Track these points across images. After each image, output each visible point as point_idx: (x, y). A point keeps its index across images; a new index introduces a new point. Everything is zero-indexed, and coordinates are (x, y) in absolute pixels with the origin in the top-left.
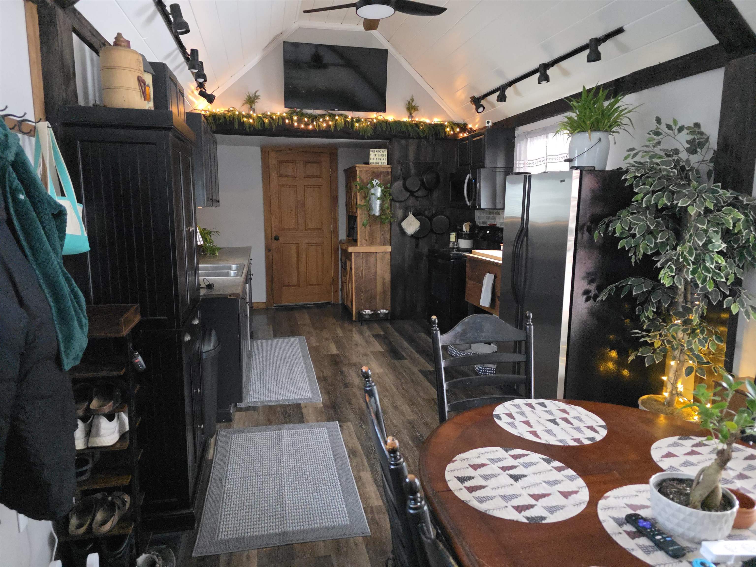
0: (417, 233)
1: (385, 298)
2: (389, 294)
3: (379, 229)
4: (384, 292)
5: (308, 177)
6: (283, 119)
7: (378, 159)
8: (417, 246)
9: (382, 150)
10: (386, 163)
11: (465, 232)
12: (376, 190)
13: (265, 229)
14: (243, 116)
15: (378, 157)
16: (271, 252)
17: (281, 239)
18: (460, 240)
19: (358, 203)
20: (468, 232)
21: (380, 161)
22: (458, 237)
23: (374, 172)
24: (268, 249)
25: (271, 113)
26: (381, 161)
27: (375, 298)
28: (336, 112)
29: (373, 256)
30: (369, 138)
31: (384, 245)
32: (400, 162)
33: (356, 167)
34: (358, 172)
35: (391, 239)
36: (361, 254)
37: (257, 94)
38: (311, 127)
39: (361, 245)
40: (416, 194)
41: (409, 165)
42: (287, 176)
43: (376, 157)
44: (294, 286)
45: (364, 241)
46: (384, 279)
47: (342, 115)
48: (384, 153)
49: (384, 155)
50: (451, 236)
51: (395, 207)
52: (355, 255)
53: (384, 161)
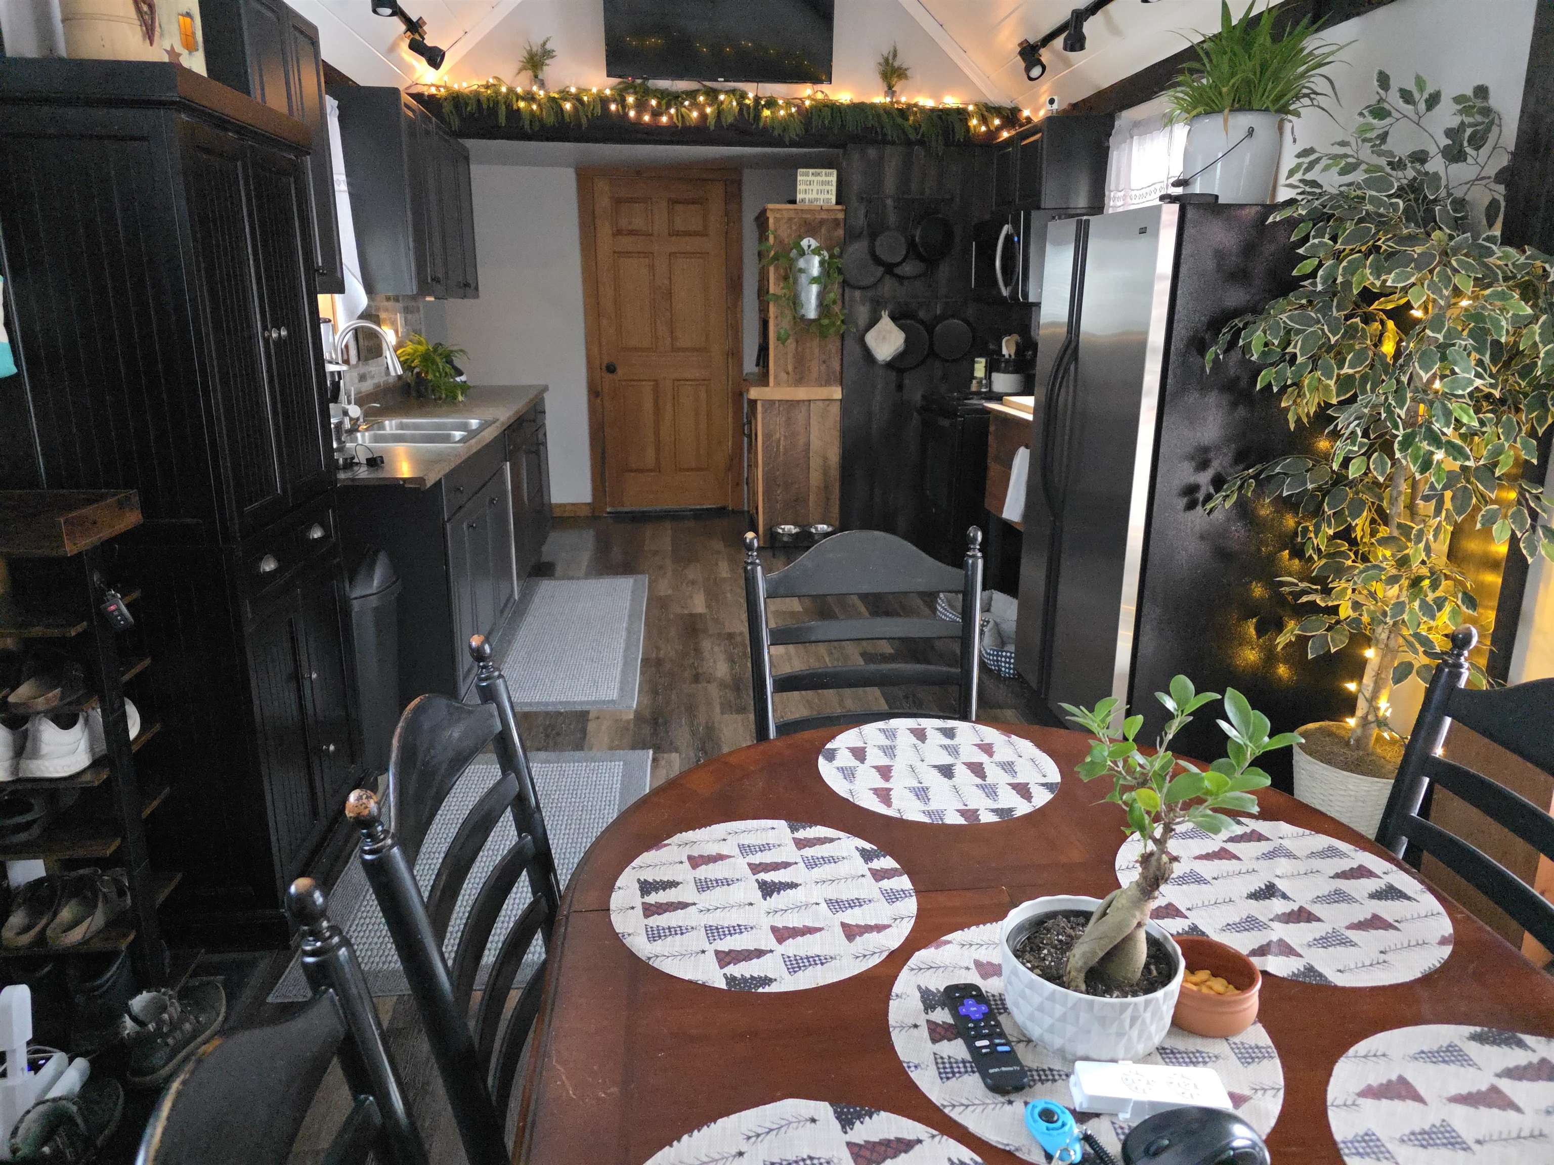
0: (900, 357)
1: (827, 499)
2: (836, 491)
3: (816, 349)
4: (826, 487)
5: (678, 234)
6: (604, 101)
7: (814, 191)
8: (900, 387)
9: (824, 171)
10: (834, 201)
11: (1007, 357)
12: (808, 262)
13: (588, 350)
14: (519, 97)
16: (600, 398)
17: (620, 372)
18: (995, 376)
19: (772, 289)
20: (1013, 357)
21: (819, 196)
22: (990, 369)
23: (806, 223)
24: (594, 392)
25: (578, 89)
26: (822, 197)
27: (807, 500)
28: (720, 84)
29: (804, 409)
30: (793, 144)
31: (828, 383)
32: (862, 198)
33: (768, 210)
34: (771, 221)
35: (842, 373)
36: (777, 403)
37: (549, 46)
38: (664, 119)
39: (778, 384)
40: (898, 271)
41: (885, 206)
42: (632, 233)
43: (810, 187)
44: (651, 471)
45: (783, 376)
46: (825, 459)
47: (733, 91)
48: (830, 179)
49: (828, 183)
50: (977, 366)
51: (852, 299)
52: (763, 406)
53: (829, 196)
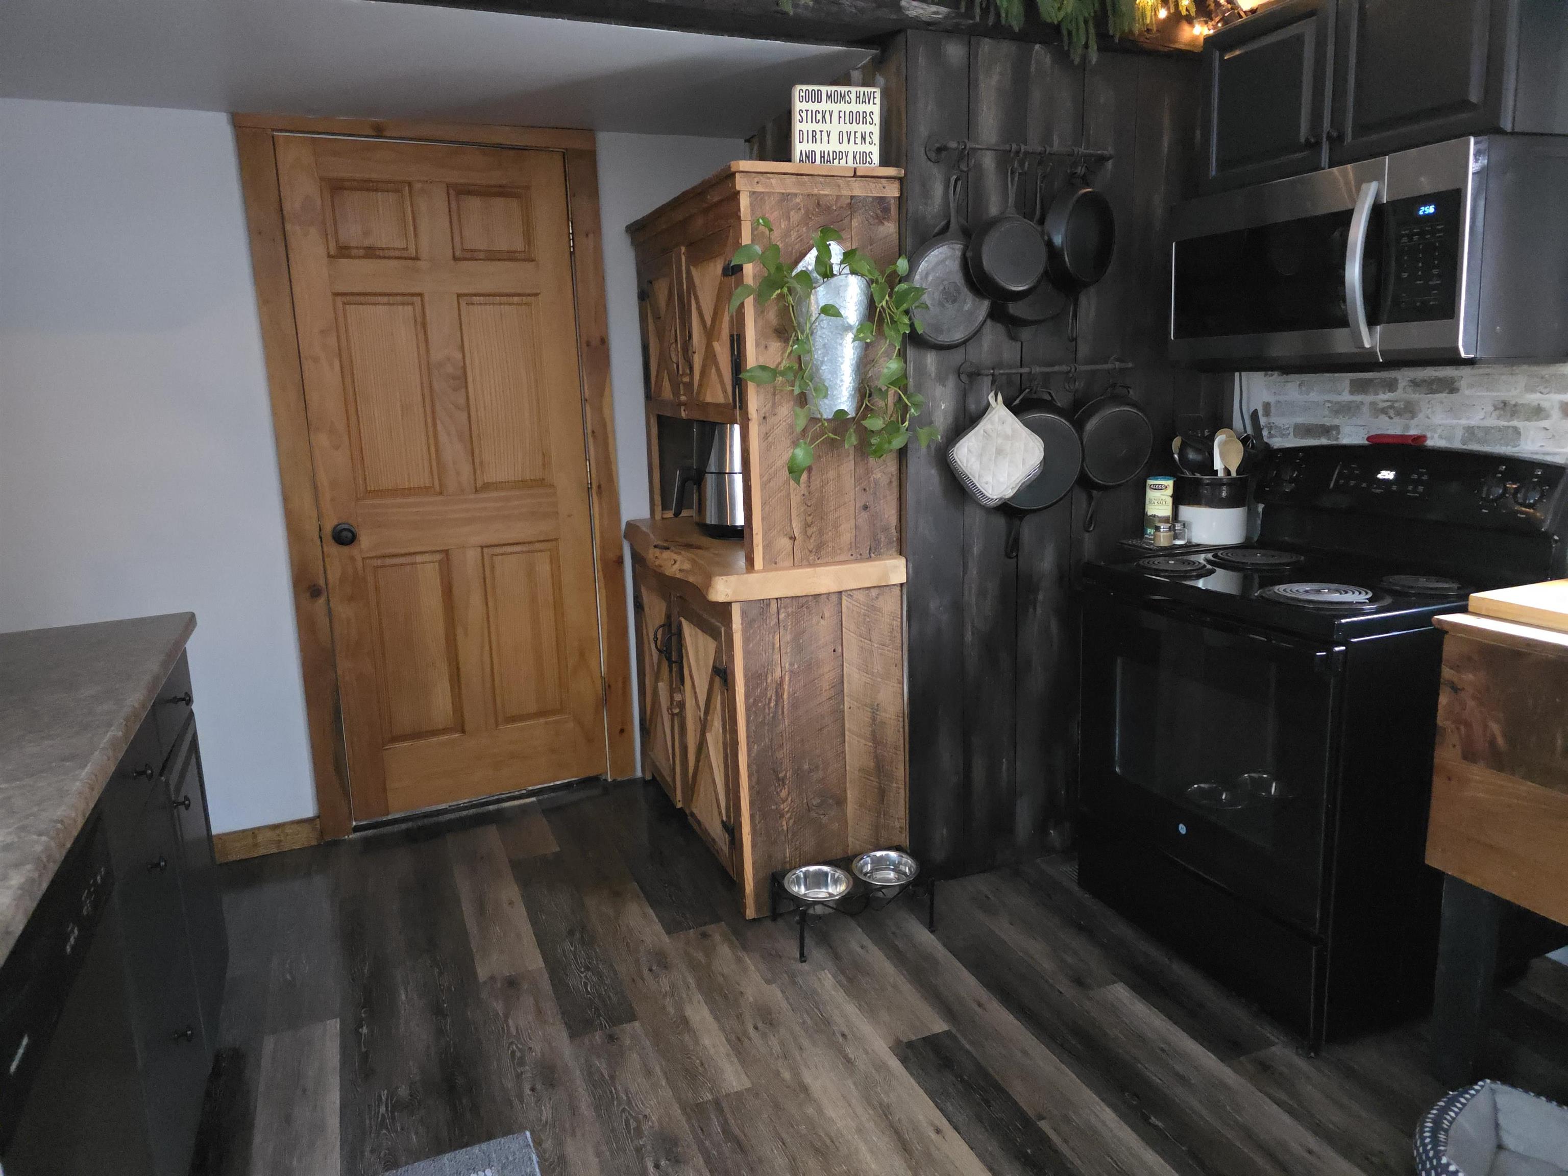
1: (882, 794)
2: (900, 771)
3: (849, 482)
4: (880, 769)
5: (469, 255)
7: (834, 137)
8: (1013, 546)
9: (853, 89)
10: (876, 158)
11: (1221, 474)
12: (838, 292)
13: (286, 499)
15: (835, 127)
16: (322, 600)
17: (365, 541)
18: (1188, 512)
19: (752, 357)
20: (1234, 474)
21: (844, 147)
22: (1179, 499)
23: (819, 205)
24: (307, 587)
26: (851, 148)
27: (841, 802)
29: (828, 610)
31: (873, 552)
32: (937, 150)
33: (733, 175)
34: (744, 200)
35: (902, 528)
36: (774, 606)
39: (772, 562)
40: (1014, 309)
42: (371, 253)
43: (825, 127)
44: (445, 731)
45: (785, 542)
46: (875, 710)
48: (866, 107)
49: (863, 118)
50: (1151, 495)
51: (921, 370)
52: (744, 614)
53: (867, 148)
